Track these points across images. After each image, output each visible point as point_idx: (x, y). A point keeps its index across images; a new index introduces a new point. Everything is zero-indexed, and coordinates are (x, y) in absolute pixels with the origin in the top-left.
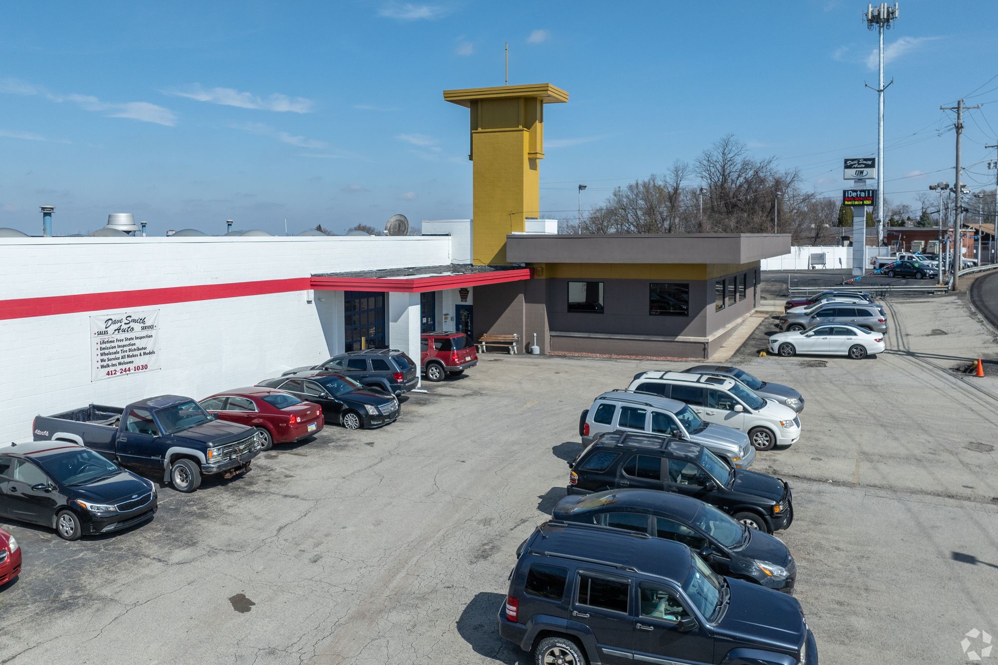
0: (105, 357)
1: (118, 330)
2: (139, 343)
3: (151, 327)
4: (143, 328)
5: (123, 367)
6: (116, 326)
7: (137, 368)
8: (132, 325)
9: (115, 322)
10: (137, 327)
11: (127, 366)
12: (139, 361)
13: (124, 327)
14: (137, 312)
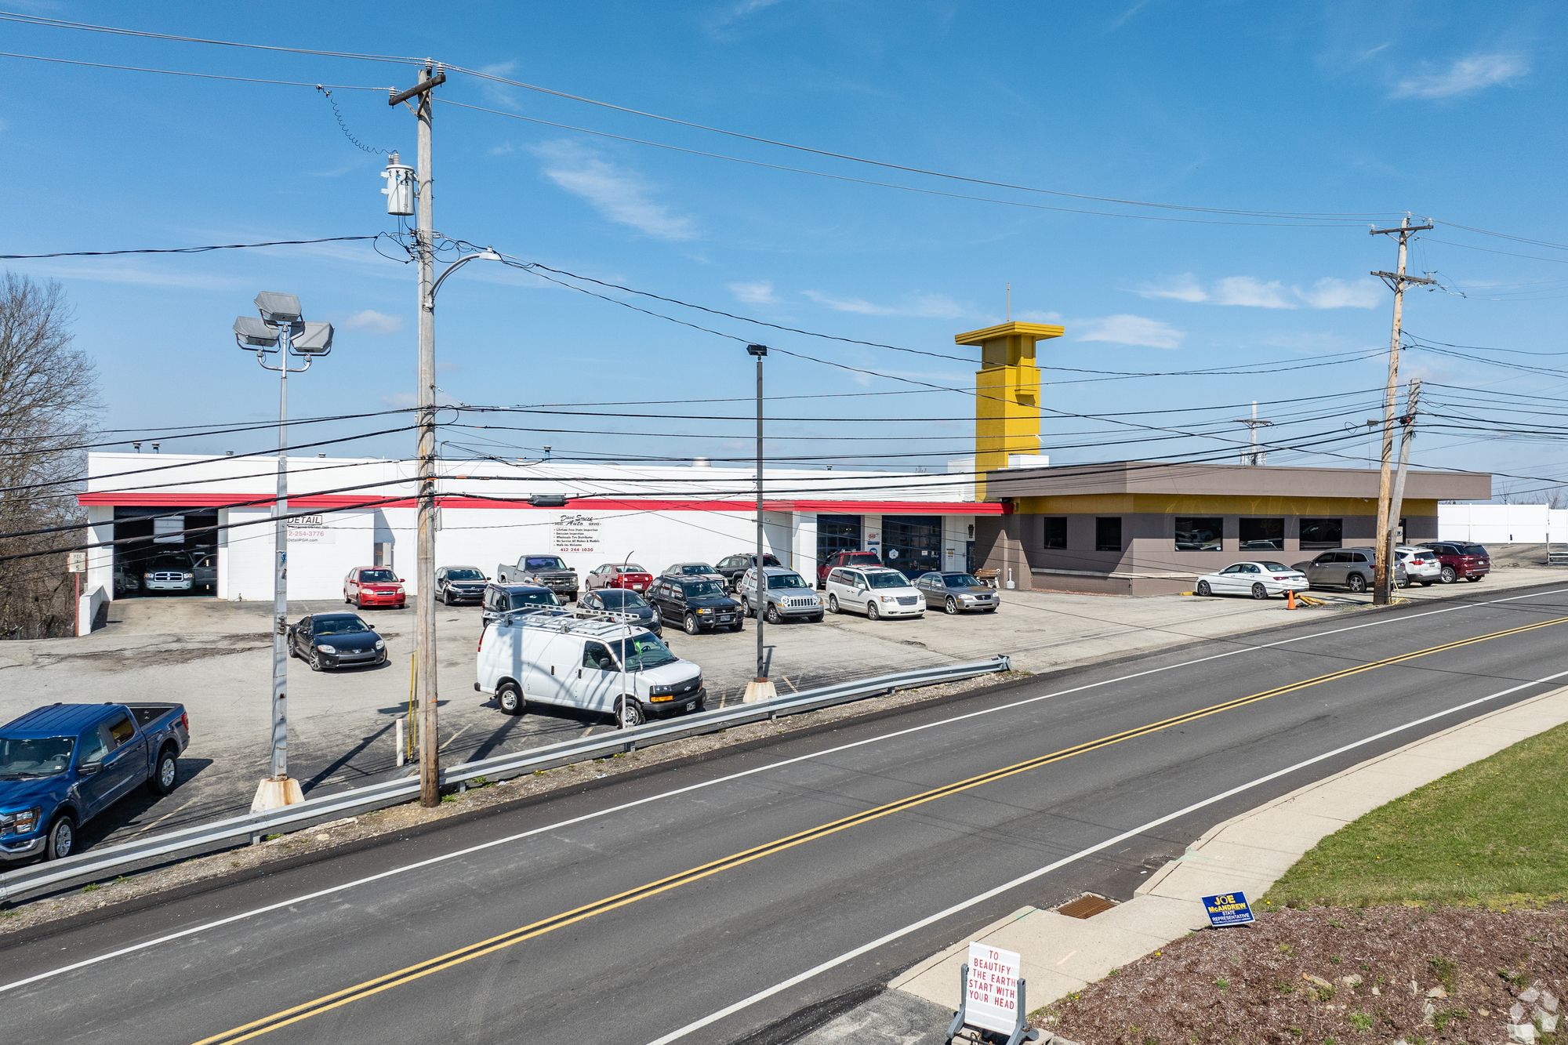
0: (559, 539)
1: (571, 523)
2: (587, 534)
3: (596, 524)
4: (590, 524)
5: (574, 547)
6: (569, 520)
7: (585, 550)
8: (582, 521)
9: (568, 518)
10: (586, 523)
11: (577, 547)
12: (585, 545)
13: (576, 521)
14: (586, 513)
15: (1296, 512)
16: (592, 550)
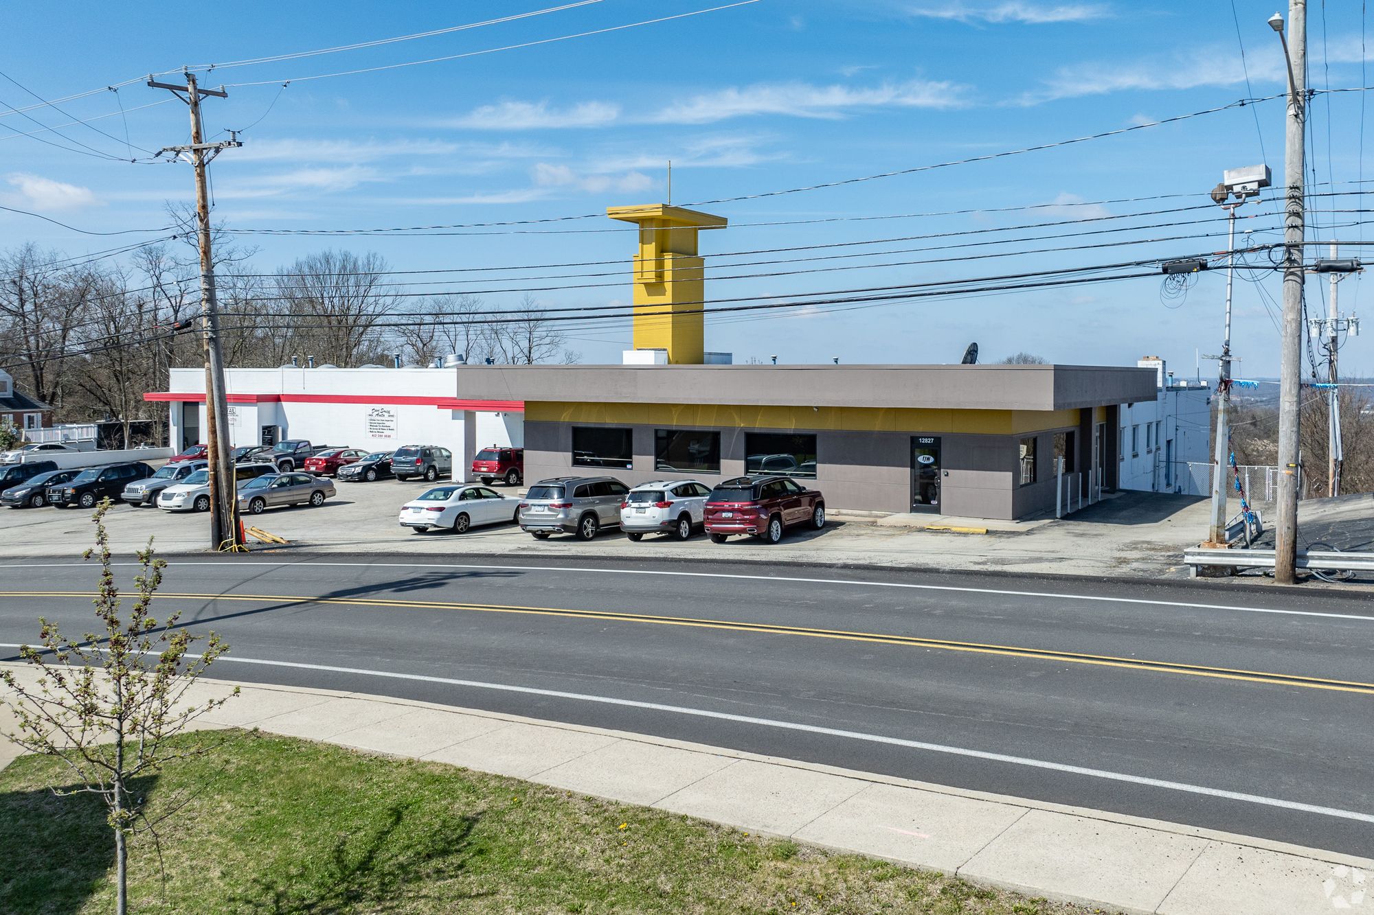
0: (372, 427)
1: (377, 415)
2: (387, 424)
3: (393, 416)
4: (389, 416)
5: (380, 434)
6: (377, 413)
7: (386, 436)
8: (384, 413)
9: (376, 411)
10: (386, 414)
11: (381, 434)
12: (387, 432)
13: (380, 414)
14: (387, 407)
15: (741, 423)
16: (389, 436)
